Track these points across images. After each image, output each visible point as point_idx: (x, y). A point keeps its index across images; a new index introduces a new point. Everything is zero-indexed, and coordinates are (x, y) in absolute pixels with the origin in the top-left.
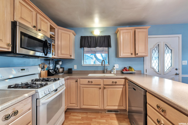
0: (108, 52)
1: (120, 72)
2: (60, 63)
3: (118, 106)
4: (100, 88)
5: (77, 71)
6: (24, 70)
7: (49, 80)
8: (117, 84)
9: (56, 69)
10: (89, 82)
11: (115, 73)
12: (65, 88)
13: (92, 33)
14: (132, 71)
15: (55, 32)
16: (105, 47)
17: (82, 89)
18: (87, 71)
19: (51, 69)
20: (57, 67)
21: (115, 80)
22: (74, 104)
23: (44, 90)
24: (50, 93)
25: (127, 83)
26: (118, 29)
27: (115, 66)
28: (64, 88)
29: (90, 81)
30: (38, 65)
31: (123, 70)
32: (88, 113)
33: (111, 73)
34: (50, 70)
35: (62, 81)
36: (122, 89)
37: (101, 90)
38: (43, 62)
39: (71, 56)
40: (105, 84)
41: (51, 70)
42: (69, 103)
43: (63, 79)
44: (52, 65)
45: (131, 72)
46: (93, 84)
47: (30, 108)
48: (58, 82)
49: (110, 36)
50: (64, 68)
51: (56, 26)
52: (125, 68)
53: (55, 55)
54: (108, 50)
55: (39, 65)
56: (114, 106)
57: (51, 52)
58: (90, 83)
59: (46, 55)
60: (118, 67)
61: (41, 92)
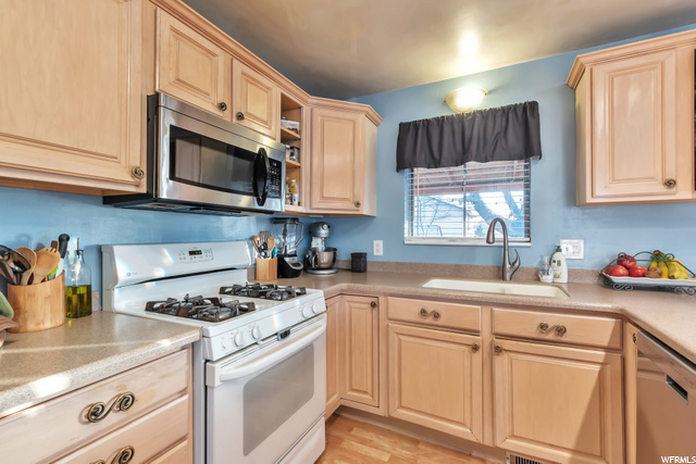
0: (528, 180)
1: (592, 280)
2: (324, 232)
3: (573, 451)
4: (475, 348)
5: (384, 263)
6: (199, 252)
7: (268, 294)
8: (565, 338)
9: (310, 253)
10: (423, 312)
11: (564, 279)
12: (323, 328)
13: (445, 103)
14: (673, 277)
15: (300, 120)
16: (511, 158)
17: (394, 339)
18: (425, 266)
19: (288, 252)
20: (314, 245)
21: (553, 319)
22: (365, 392)
23: (235, 331)
24: (256, 343)
25: (630, 339)
26: (582, 60)
27: (563, 247)
28: (320, 327)
29: (429, 310)
30: (248, 236)
31: (610, 270)
32: (420, 446)
33: (537, 280)
34: (286, 255)
35: (314, 300)
36: (597, 368)
37: (478, 356)
38: (264, 227)
39: (358, 204)
40: (500, 329)
41: (290, 256)
42: (347, 387)
43: (320, 293)
44: (294, 239)
45: (664, 281)
46: (440, 322)
47: (185, 389)
48: (297, 301)
49: (534, 106)
50: (335, 249)
51: (303, 96)
52: (622, 260)
53: (299, 204)
54: (527, 174)
55: (252, 238)
56: (552, 446)
57: (280, 192)
58: (430, 320)
59: (262, 203)
60: (579, 250)
61: (222, 336)
